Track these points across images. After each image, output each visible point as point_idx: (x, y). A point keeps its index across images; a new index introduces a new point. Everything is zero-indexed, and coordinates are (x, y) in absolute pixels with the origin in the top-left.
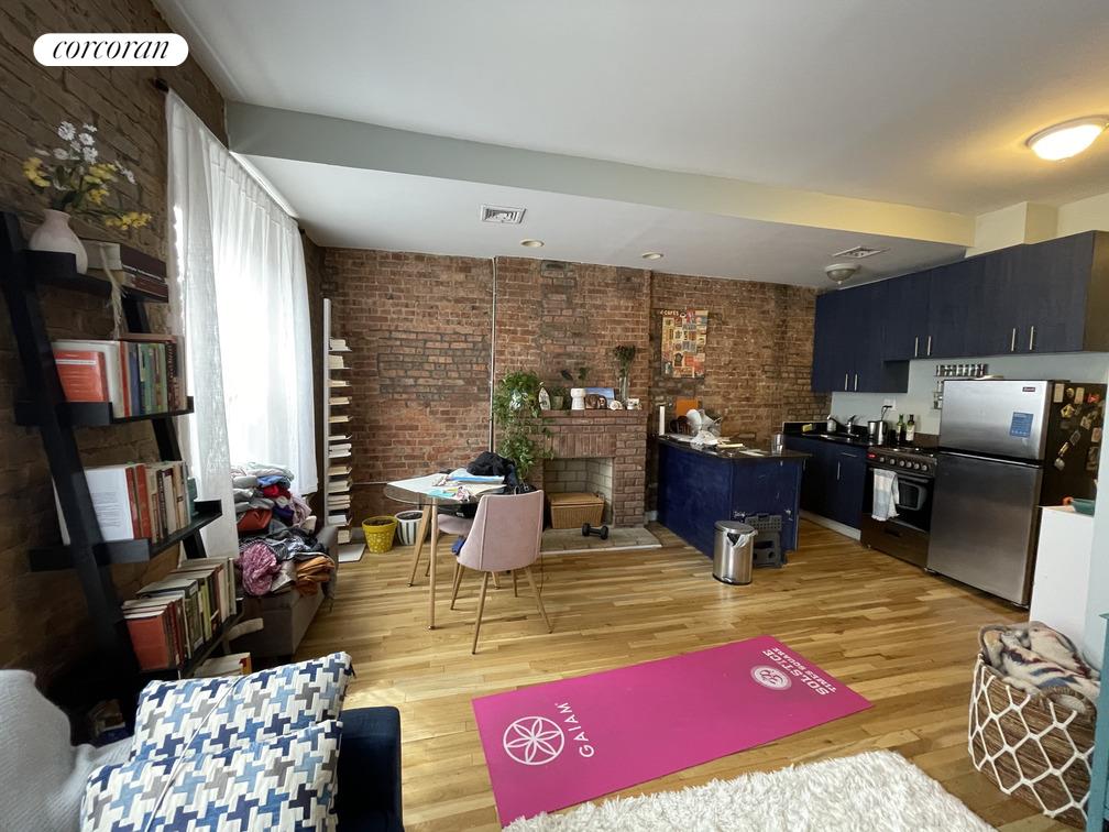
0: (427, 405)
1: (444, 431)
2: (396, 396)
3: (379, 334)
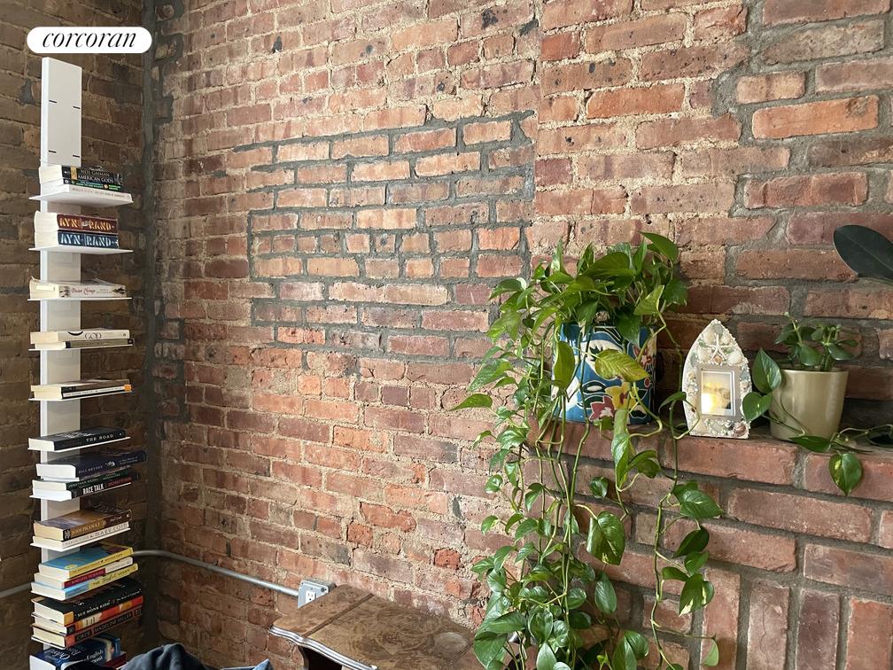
0: (350, 366)
1: (389, 456)
2: (284, 335)
3: (252, 157)
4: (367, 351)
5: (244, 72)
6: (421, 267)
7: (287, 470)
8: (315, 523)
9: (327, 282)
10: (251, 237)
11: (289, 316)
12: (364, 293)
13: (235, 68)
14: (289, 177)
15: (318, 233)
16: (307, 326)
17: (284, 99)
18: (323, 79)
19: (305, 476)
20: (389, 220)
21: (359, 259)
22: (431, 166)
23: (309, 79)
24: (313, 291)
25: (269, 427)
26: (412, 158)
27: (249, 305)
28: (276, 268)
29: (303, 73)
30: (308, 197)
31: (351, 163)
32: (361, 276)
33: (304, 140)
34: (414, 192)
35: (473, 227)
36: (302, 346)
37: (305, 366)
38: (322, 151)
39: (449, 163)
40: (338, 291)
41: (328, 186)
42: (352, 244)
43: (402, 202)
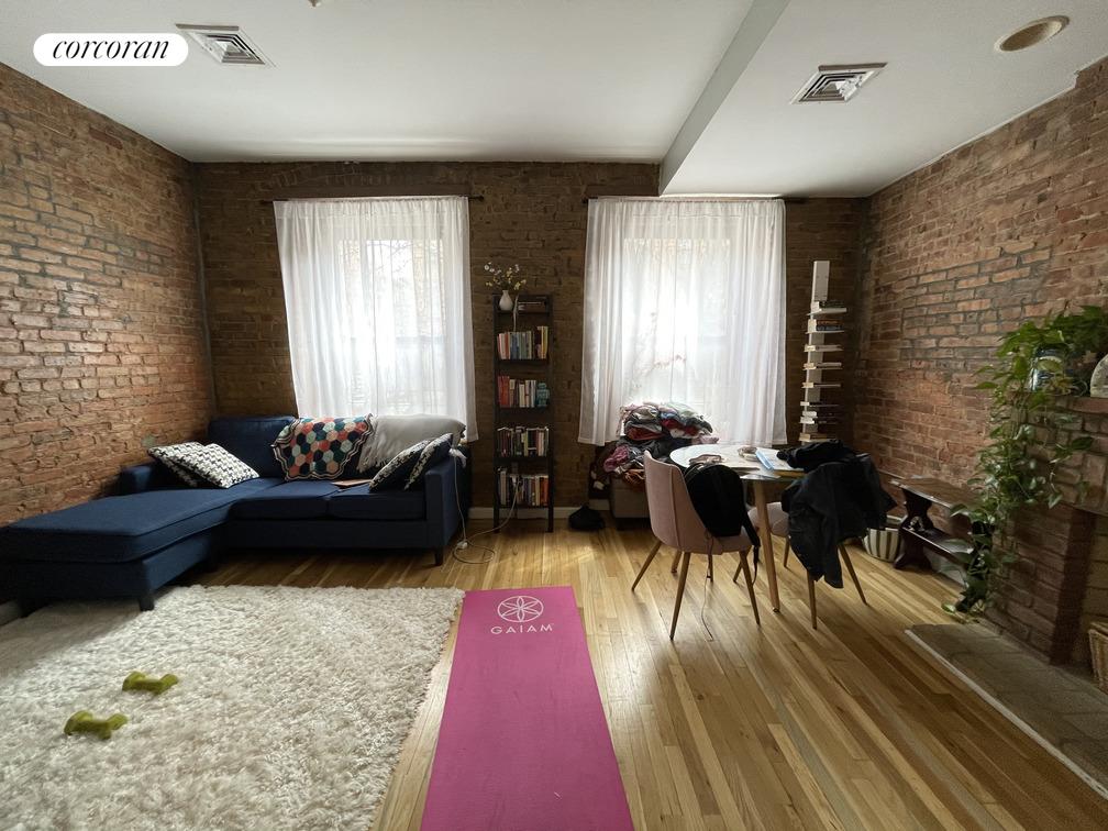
0: (948, 378)
1: (965, 420)
2: (915, 365)
3: (907, 283)
4: (957, 370)
5: (906, 245)
6: (990, 327)
7: (912, 426)
8: (924, 451)
9: (939, 338)
10: (903, 320)
11: (918, 355)
12: (958, 342)
13: (902, 243)
14: (925, 290)
15: (936, 315)
16: (927, 360)
17: (925, 254)
18: (946, 242)
19: (920, 429)
20: (975, 306)
21: (957, 326)
22: (1000, 277)
23: (939, 243)
24: (932, 343)
25: (904, 407)
26: (990, 274)
27: (899, 351)
28: (914, 333)
29: (936, 241)
30: (933, 299)
31: (957, 280)
32: (957, 335)
33: (933, 273)
34: (991, 291)
35: (1023, 305)
36: (924, 369)
37: (925, 379)
38: (942, 276)
39: (1011, 274)
40: (944, 342)
41: (943, 293)
42: (953, 319)
43: (983, 296)
